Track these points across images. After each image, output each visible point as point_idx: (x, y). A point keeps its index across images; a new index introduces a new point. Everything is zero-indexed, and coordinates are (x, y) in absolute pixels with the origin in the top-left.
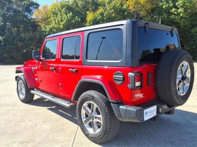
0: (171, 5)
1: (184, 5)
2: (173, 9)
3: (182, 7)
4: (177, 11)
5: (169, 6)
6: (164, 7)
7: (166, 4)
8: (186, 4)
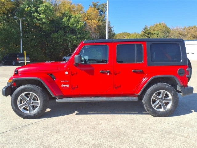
0: (33, 9)
1: (45, 12)
2: (36, 13)
3: (43, 13)
4: (40, 17)
5: (31, 10)
6: (26, 9)
7: (28, 7)
8: (47, 11)
